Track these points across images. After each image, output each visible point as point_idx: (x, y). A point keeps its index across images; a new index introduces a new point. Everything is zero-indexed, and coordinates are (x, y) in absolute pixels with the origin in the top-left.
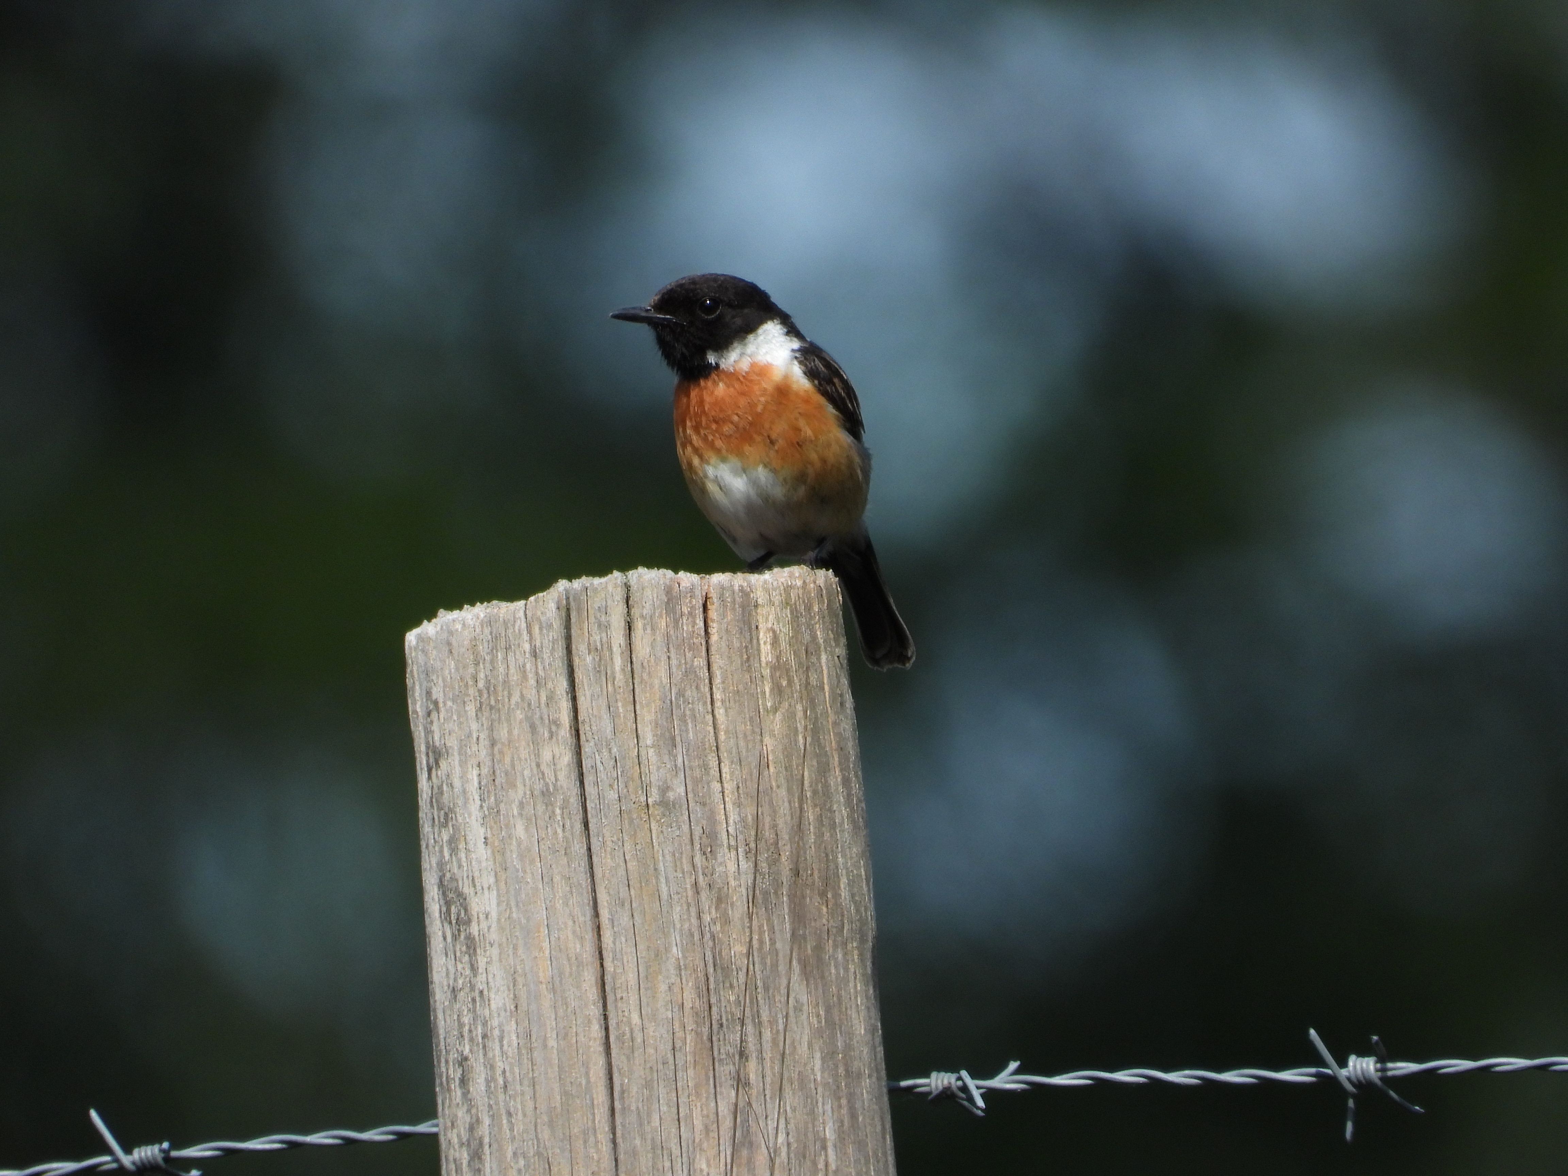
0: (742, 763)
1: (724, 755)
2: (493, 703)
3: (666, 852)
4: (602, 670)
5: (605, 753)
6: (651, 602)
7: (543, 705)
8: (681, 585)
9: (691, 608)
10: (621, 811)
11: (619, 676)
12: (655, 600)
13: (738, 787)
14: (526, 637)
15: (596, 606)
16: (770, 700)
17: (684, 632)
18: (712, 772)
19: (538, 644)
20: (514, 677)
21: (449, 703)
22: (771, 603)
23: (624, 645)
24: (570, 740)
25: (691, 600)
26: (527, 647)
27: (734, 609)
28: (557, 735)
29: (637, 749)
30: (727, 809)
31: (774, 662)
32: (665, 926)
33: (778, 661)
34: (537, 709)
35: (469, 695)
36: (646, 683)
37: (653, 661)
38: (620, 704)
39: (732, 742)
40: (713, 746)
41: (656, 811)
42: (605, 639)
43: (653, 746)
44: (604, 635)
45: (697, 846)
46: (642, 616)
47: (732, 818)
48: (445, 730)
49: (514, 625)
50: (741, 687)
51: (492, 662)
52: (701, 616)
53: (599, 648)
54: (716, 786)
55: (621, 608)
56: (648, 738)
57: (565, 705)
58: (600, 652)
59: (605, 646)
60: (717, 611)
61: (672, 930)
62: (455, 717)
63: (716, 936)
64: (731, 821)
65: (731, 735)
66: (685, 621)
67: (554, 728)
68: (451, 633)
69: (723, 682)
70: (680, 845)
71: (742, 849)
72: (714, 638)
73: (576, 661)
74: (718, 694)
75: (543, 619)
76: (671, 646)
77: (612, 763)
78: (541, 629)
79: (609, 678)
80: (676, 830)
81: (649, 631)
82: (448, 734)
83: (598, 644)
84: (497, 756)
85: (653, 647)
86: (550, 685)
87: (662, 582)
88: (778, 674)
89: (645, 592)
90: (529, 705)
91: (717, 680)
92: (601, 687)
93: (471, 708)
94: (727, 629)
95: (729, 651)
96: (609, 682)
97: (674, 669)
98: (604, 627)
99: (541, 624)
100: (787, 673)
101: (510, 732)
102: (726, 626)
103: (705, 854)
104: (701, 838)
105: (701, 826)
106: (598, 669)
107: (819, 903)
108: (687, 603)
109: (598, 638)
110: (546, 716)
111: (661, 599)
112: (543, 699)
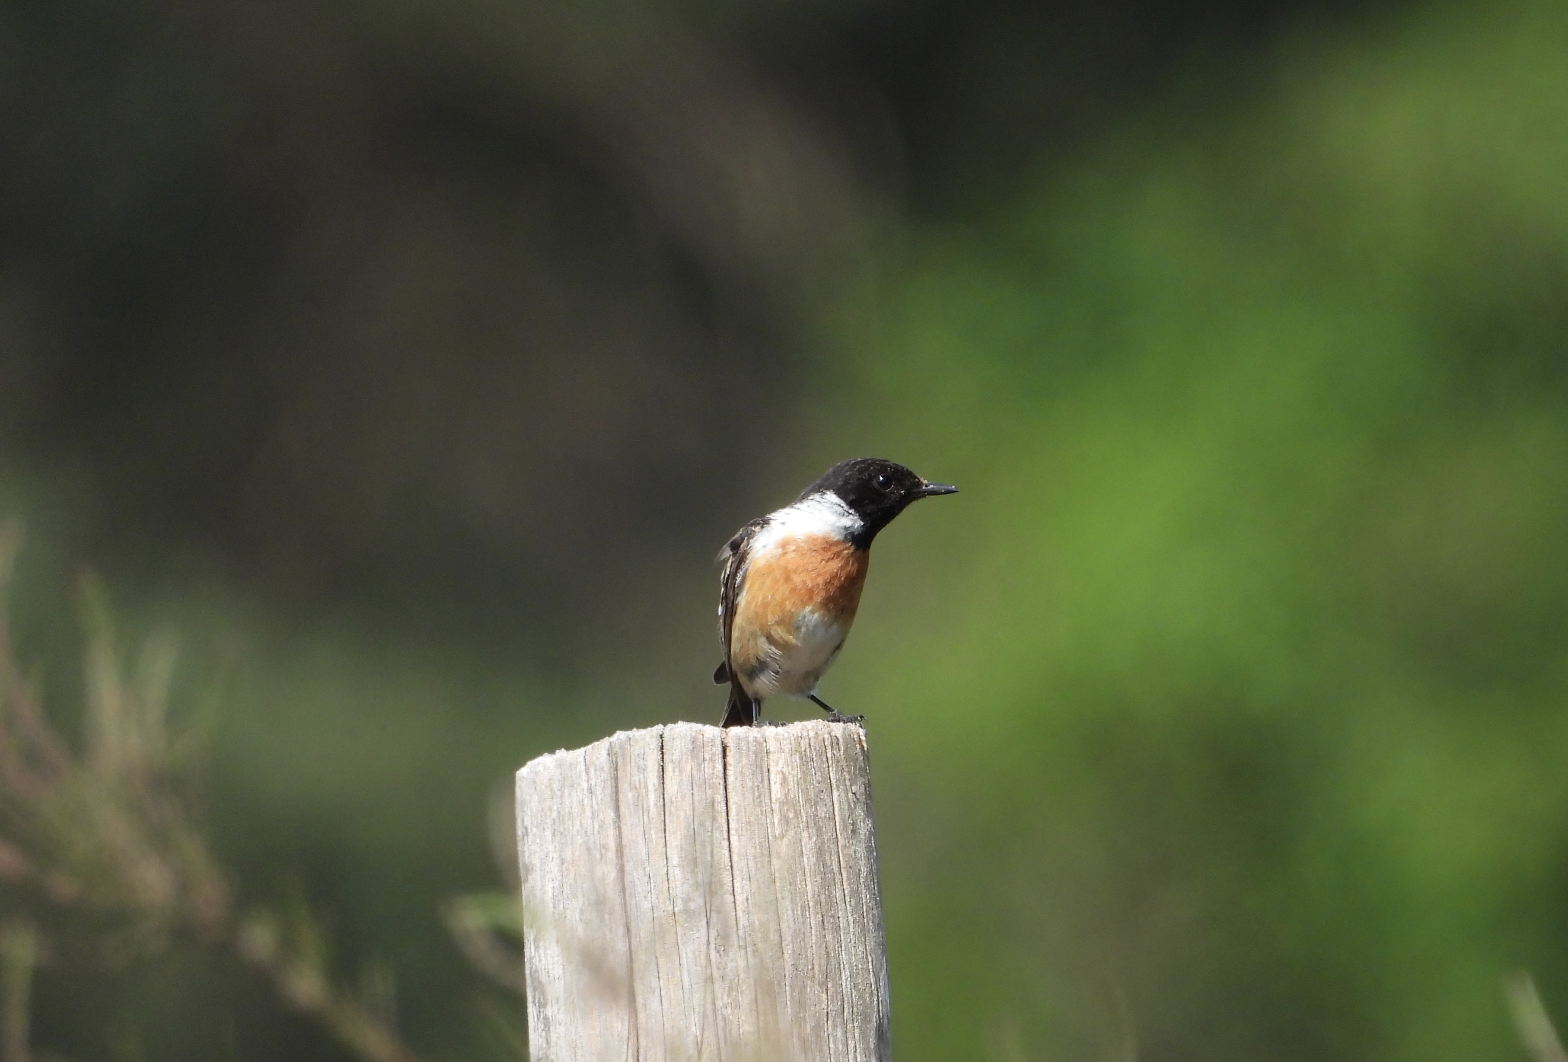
0: (752, 880)
1: (736, 873)
2: (562, 830)
3: (688, 950)
4: (639, 804)
5: (641, 871)
6: (680, 750)
7: (596, 833)
8: (704, 736)
9: (712, 754)
10: (653, 918)
11: (653, 810)
12: (683, 748)
13: (748, 899)
14: (584, 777)
15: (636, 753)
16: (778, 829)
17: (706, 774)
18: (726, 887)
19: (593, 784)
20: (576, 810)
21: (535, 830)
22: (781, 750)
23: (657, 784)
24: (615, 861)
25: (711, 748)
26: (585, 785)
27: (748, 756)
28: (606, 856)
29: (666, 868)
30: (738, 916)
31: (782, 799)
32: (686, 1010)
33: (786, 798)
34: (592, 836)
35: (547, 823)
36: (674, 815)
37: (679, 797)
38: (653, 832)
39: (743, 863)
40: (728, 866)
41: (680, 918)
42: (642, 780)
43: (679, 866)
44: (642, 776)
45: (713, 946)
46: (672, 761)
47: (742, 923)
48: (531, 850)
49: (576, 768)
50: (752, 819)
51: (561, 796)
52: (720, 761)
53: (638, 786)
54: (730, 898)
55: (657, 755)
56: (675, 860)
57: (611, 833)
58: (639, 790)
59: (643, 785)
60: (733, 757)
61: (692, 1013)
62: (538, 841)
63: (727, 1018)
64: (741, 926)
65: (742, 857)
66: (706, 765)
67: (603, 851)
68: (536, 774)
69: (737, 815)
70: (699, 945)
71: (751, 949)
72: (730, 779)
73: (621, 796)
74: (733, 824)
75: (597, 763)
76: (694, 785)
77: (647, 879)
78: (595, 770)
79: (646, 811)
80: (696, 933)
81: (677, 773)
82: (533, 854)
83: (637, 783)
84: (565, 872)
85: (680, 786)
86: (601, 817)
87: (688, 734)
88: (785, 808)
89: (675, 742)
90: (586, 832)
91: (732, 814)
92: (639, 818)
93: (548, 833)
94: (741, 772)
95: (743, 789)
96: (645, 814)
97: (697, 804)
98: (642, 770)
99: (596, 767)
100: (794, 808)
101: (573, 854)
102: (740, 769)
103: (718, 952)
104: (716, 939)
105: (716, 929)
106: (636, 804)
107: (819, 991)
108: (708, 751)
109: (637, 778)
110: (598, 842)
111: (687, 748)
112: (597, 827)
